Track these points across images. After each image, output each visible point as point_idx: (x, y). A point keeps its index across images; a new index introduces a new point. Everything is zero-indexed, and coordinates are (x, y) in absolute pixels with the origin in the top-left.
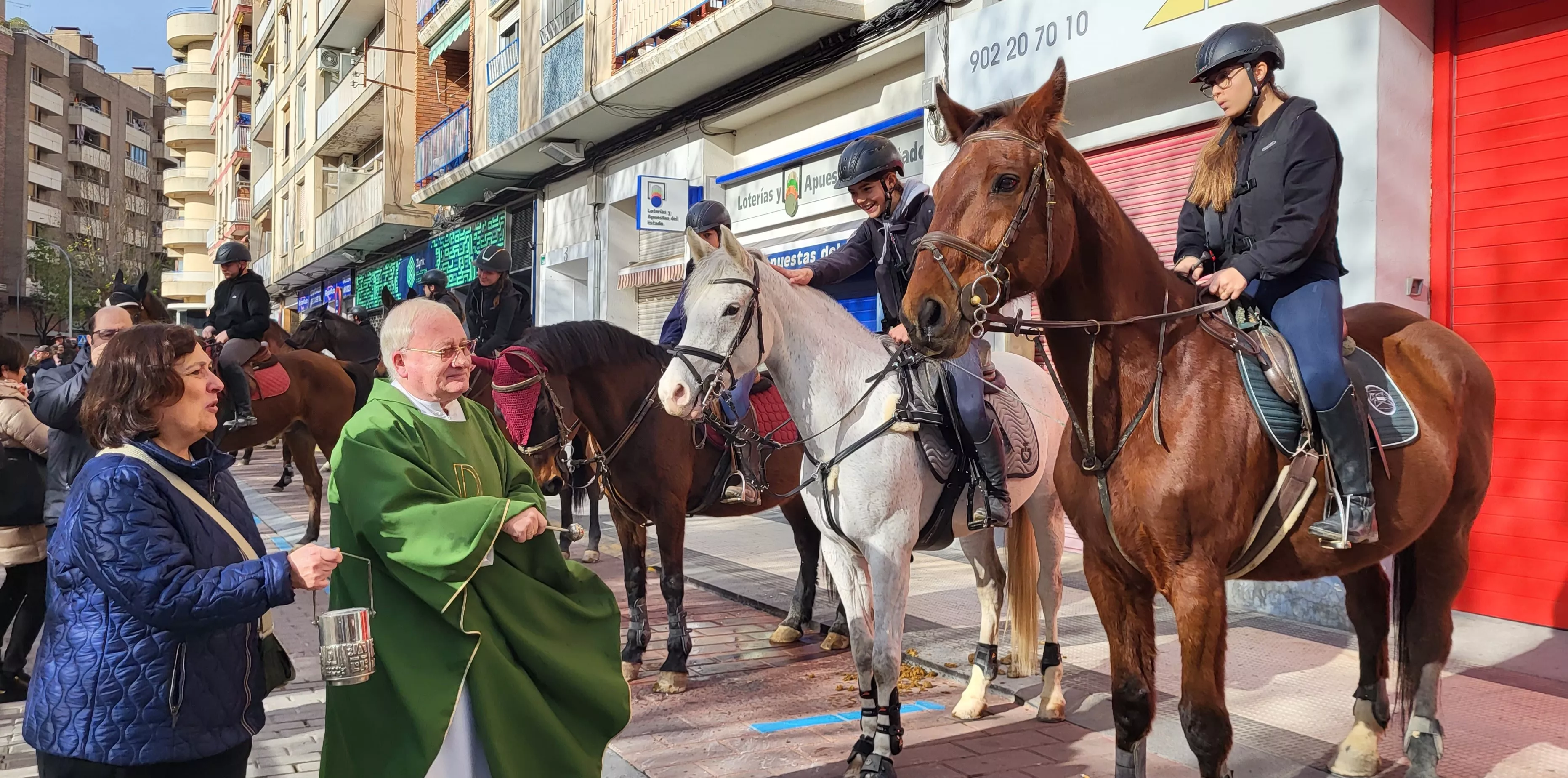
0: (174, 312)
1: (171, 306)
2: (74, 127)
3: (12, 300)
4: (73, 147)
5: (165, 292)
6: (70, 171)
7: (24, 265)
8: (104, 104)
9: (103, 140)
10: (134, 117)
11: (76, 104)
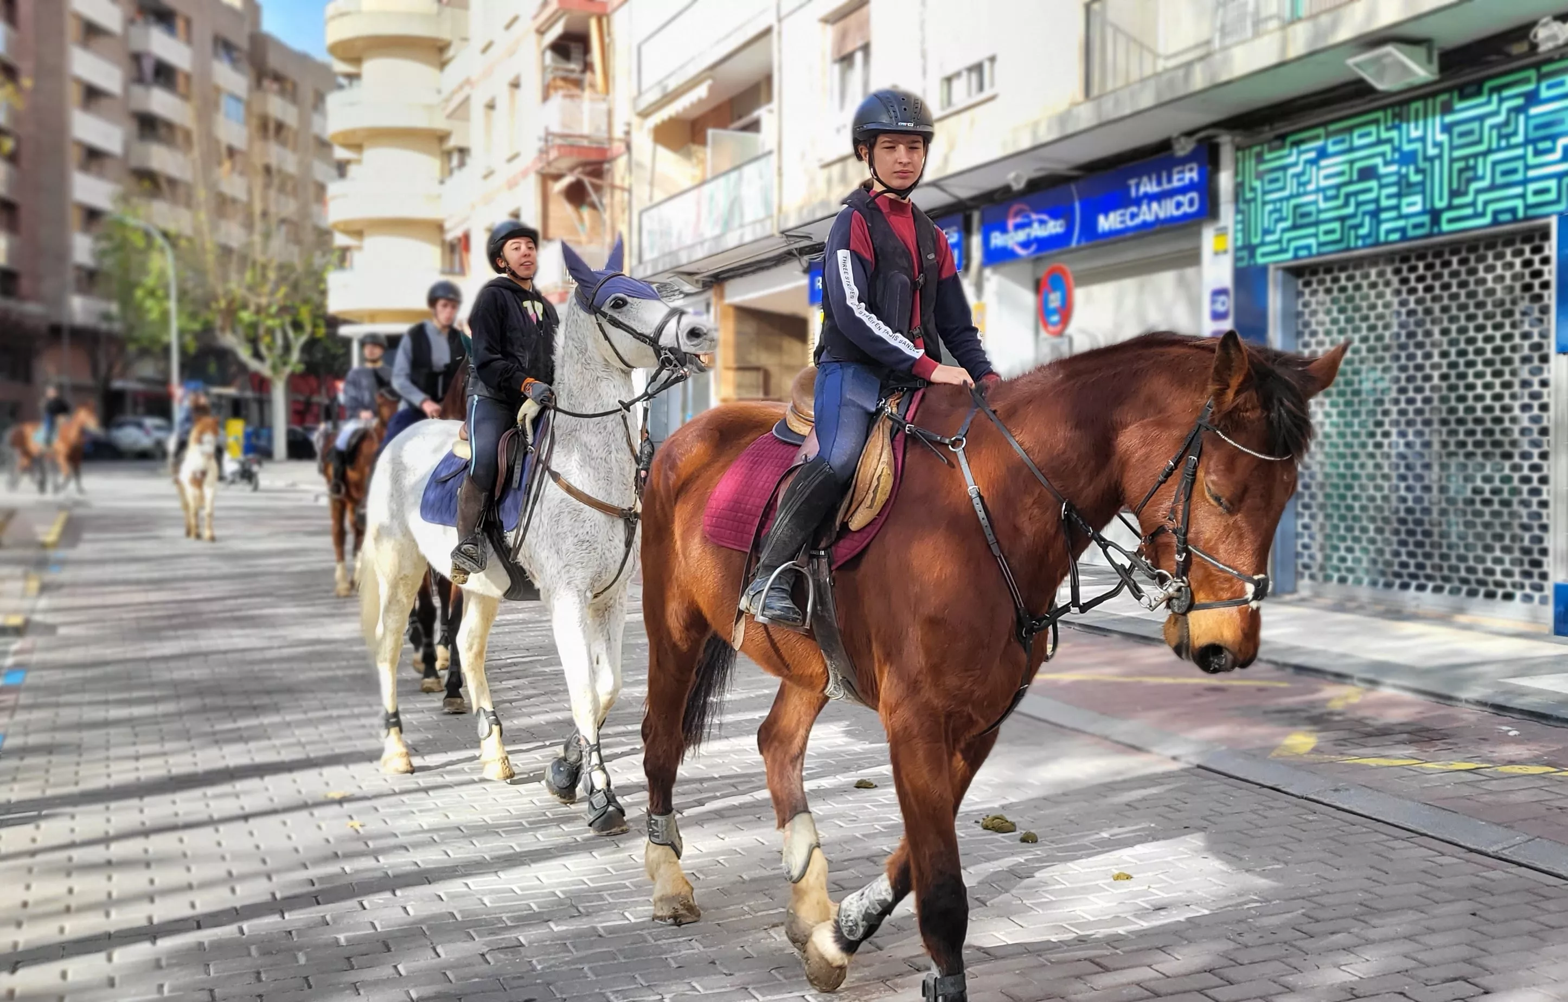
0: (347, 342)
1: (344, 331)
2: (137, 58)
3: (55, 331)
4: (137, 90)
5: (334, 305)
6: (133, 127)
7: (71, 276)
8: (180, 24)
9: (181, 81)
10: (224, 46)
11: (140, 20)
